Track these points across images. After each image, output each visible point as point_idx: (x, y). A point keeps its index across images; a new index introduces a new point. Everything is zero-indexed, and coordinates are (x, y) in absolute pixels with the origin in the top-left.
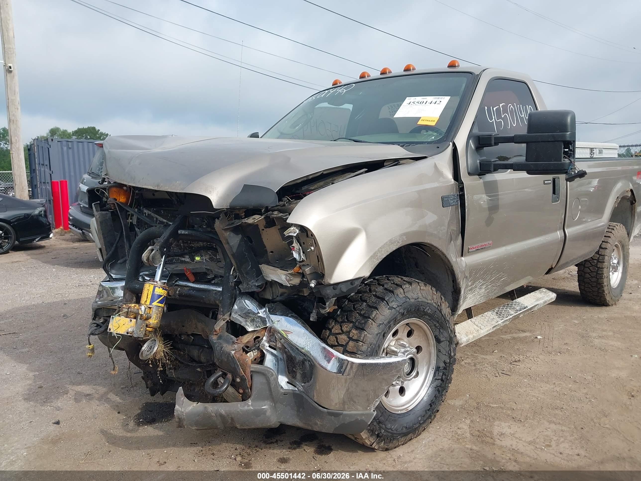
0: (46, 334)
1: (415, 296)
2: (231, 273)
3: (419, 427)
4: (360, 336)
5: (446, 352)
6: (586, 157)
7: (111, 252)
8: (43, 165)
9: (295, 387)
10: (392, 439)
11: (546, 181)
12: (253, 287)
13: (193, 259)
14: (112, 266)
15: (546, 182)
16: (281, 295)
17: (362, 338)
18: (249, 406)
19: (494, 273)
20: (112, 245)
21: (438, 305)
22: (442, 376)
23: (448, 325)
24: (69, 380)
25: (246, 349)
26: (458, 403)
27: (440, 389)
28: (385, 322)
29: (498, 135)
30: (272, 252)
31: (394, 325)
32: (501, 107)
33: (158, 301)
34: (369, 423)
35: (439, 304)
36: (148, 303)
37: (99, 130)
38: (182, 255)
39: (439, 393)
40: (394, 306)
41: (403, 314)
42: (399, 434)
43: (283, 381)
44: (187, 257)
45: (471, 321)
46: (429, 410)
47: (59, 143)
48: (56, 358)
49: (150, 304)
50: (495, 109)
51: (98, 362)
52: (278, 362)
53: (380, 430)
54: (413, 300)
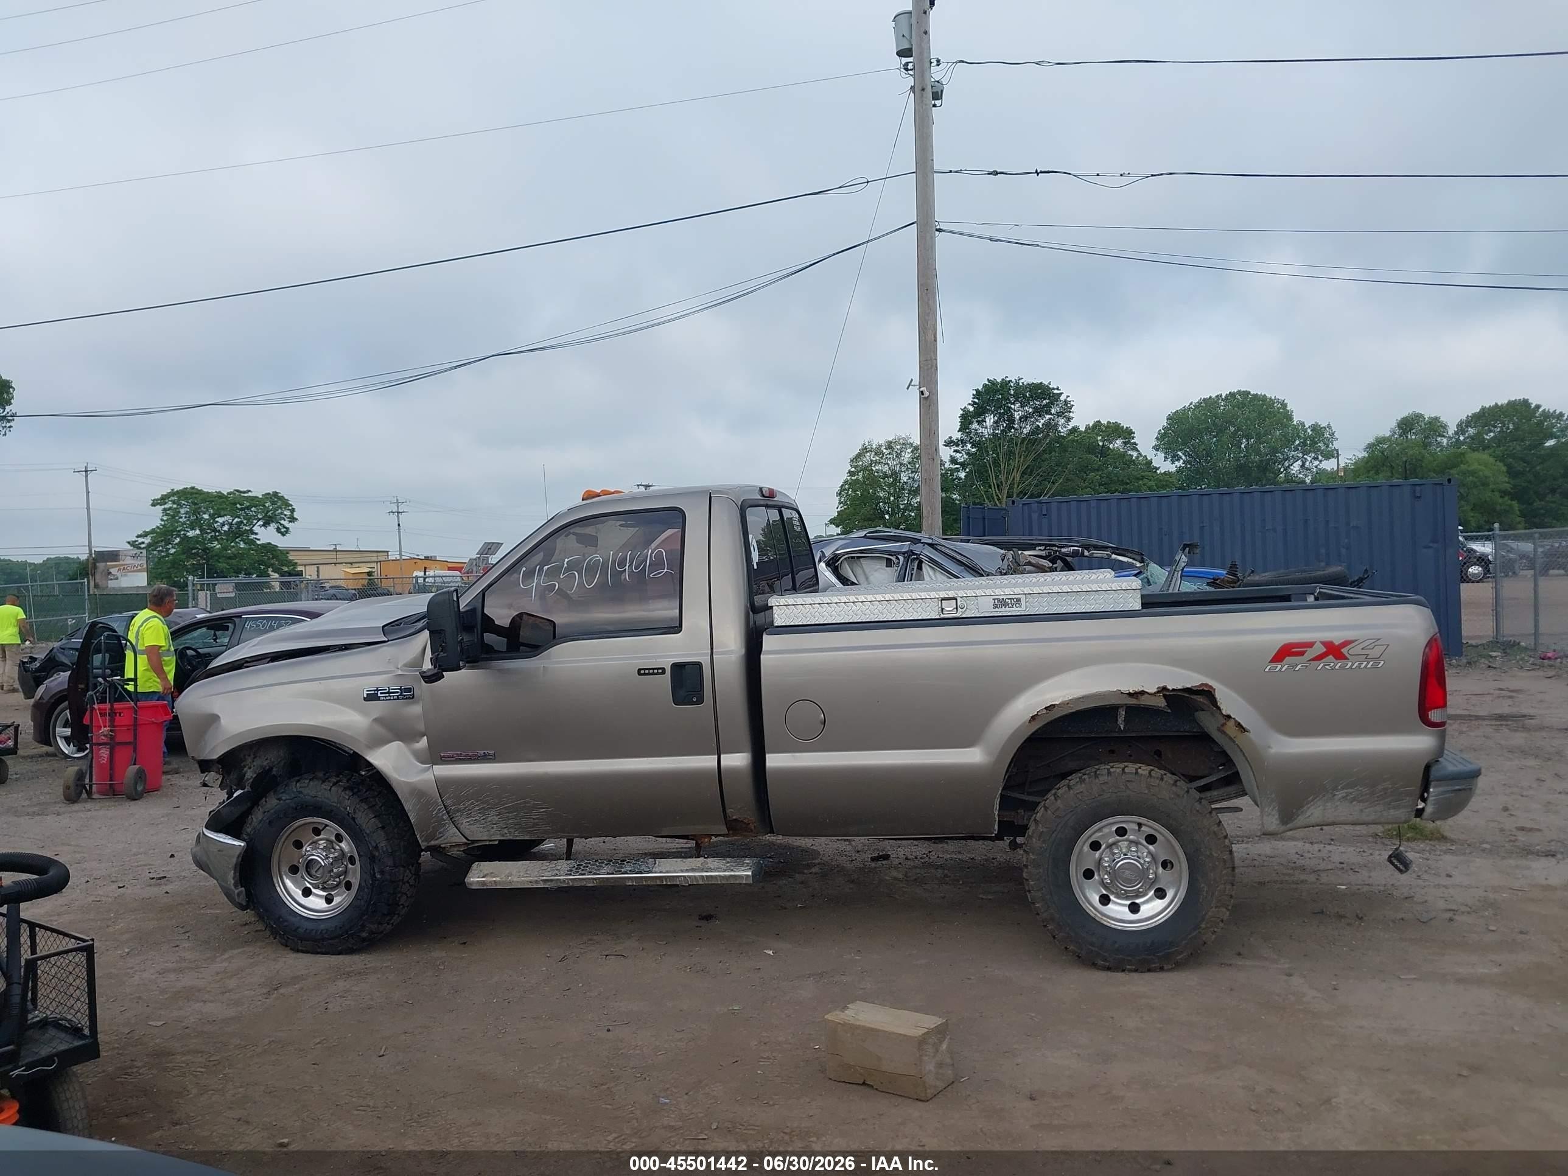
15: (644, 671)
19: (504, 796)
32: (565, 563)
50: (545, 568)
54: (309, 797)
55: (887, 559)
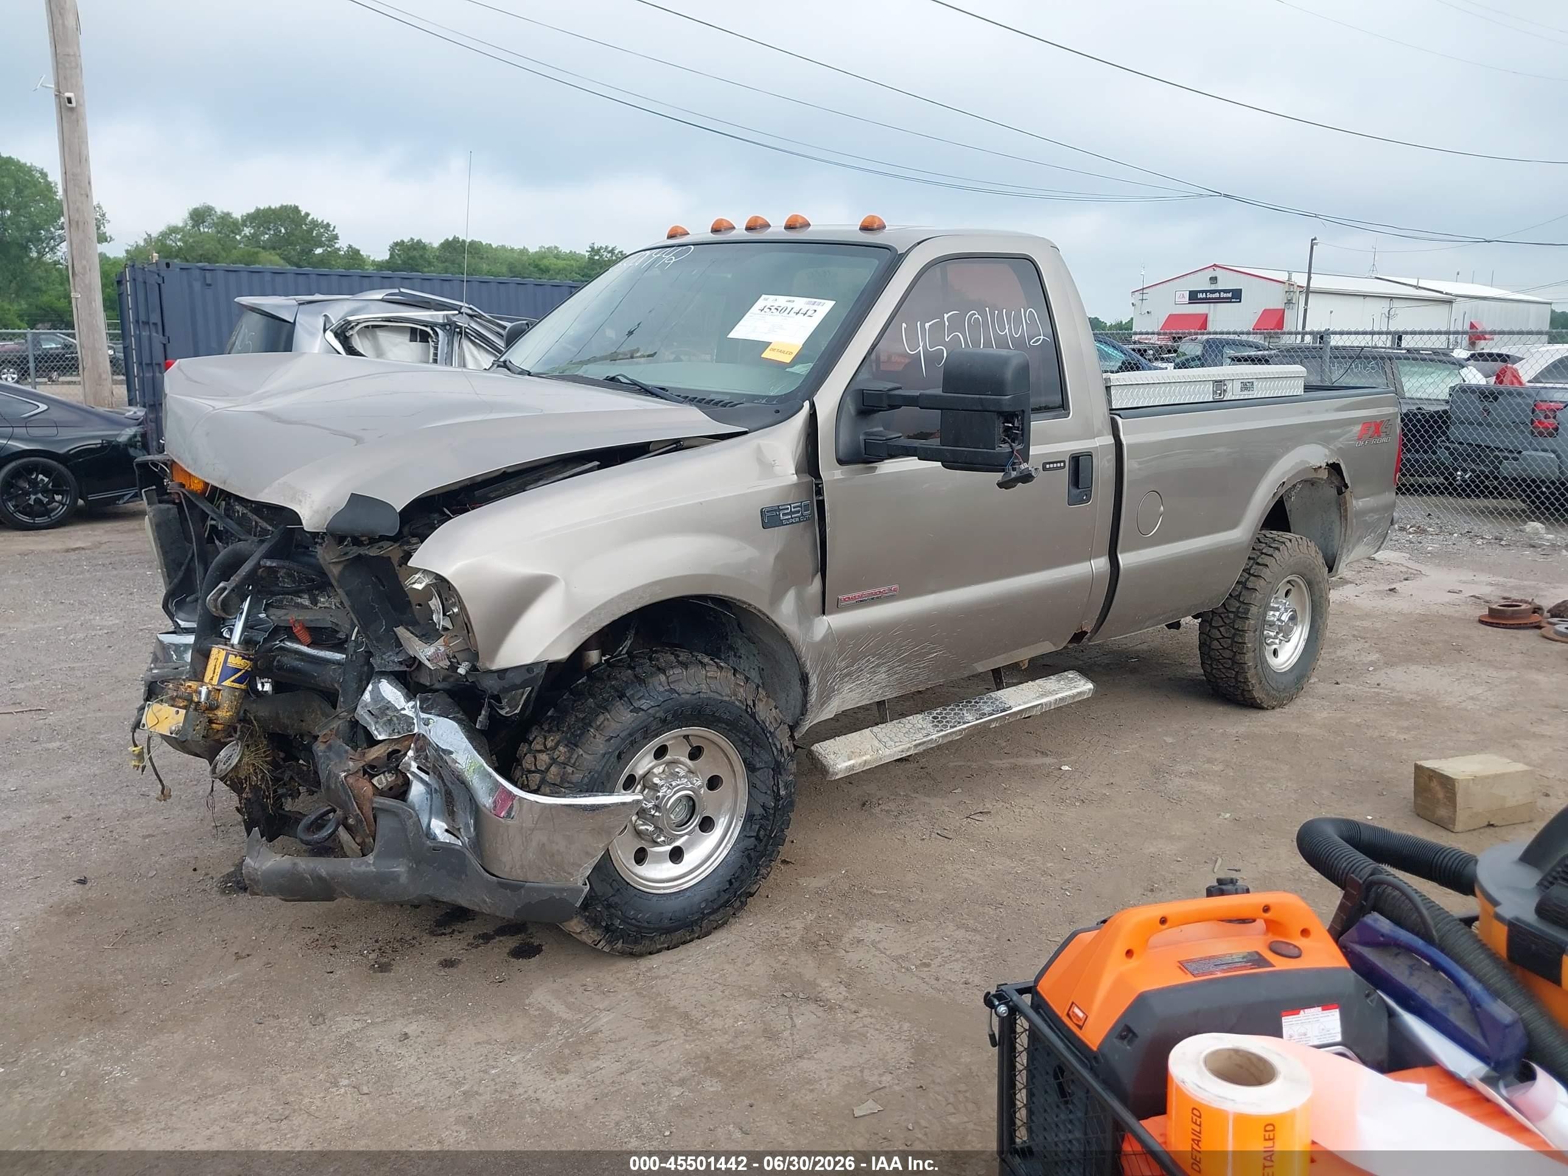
0: (100, 714)
1: (692, 689)
2: (353, 638)
3: (702, 919)
4: (570, 758)
5: (768, 788)
6: (1201, 401)
7: (176, 580)
8: (147, 323)
9: (458, 838)
10: (639, 936)
11: (1050, 463)
12: (391, 664)
13: (315, 602)
14: (180, 605)
15: (1048, 466)
16: (444, 680)
17: (573, 761)
18: (369, 865)
19: (905, 643)
20: (180, 565)
21: (747, 705)
22: (759, 831)
23: (770, 740)
24: (122, 806)
25: (370, 771)
26: (815, 883)
27: (753, 854)
28: (622, 735)
29: (900, 388)
30: (420, 605)
31: (645, 738)
32: (946, 319)
33: (233, 678)
34: (578, 905)
35: (750, 703)
36: (215, 681)
37: (307, 215)
38: (297, 593)
39: (750, 862)
40: (644, 707)
41: (664, 721)
42: (656, 930)
43: (438, 827)
44: (306, 596)
45: (871, 731)
46: (724, 891)
47: (184, 273)
48: (108, 764)
49: (219, 684)
50: (927, 325)
51: (186, 775)
52: (431, 795)
53: (612, 920)
54: (688, 696)
55: (412, 328)
